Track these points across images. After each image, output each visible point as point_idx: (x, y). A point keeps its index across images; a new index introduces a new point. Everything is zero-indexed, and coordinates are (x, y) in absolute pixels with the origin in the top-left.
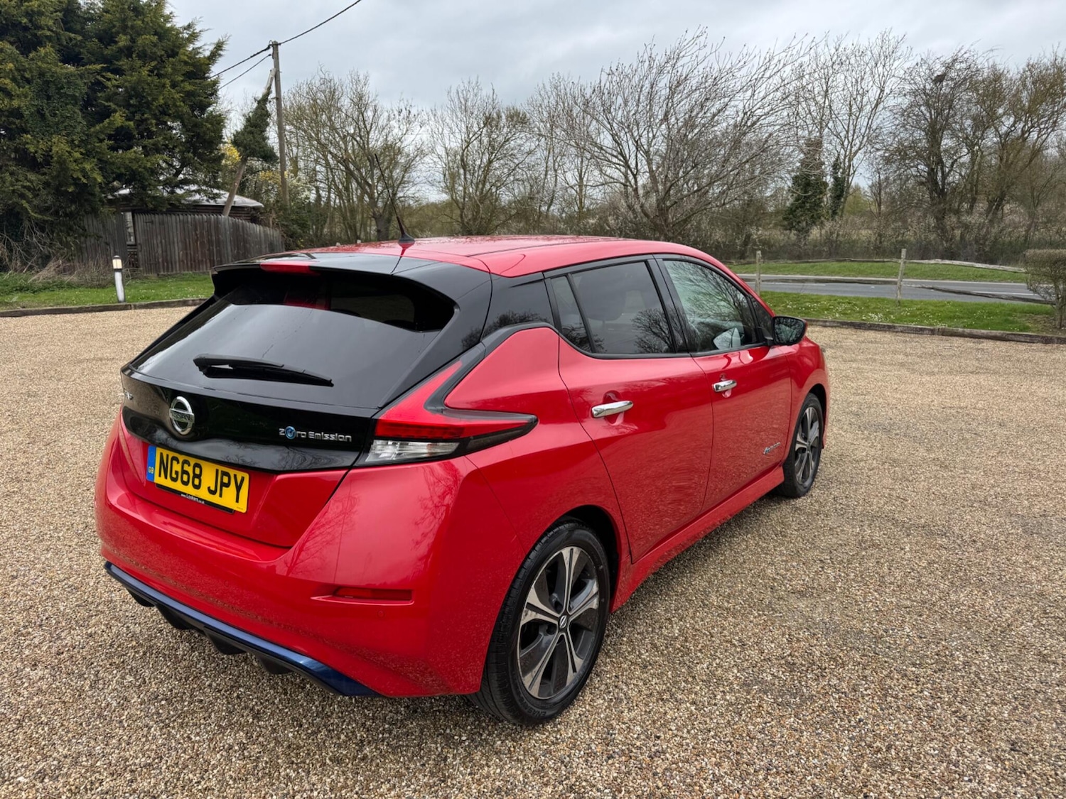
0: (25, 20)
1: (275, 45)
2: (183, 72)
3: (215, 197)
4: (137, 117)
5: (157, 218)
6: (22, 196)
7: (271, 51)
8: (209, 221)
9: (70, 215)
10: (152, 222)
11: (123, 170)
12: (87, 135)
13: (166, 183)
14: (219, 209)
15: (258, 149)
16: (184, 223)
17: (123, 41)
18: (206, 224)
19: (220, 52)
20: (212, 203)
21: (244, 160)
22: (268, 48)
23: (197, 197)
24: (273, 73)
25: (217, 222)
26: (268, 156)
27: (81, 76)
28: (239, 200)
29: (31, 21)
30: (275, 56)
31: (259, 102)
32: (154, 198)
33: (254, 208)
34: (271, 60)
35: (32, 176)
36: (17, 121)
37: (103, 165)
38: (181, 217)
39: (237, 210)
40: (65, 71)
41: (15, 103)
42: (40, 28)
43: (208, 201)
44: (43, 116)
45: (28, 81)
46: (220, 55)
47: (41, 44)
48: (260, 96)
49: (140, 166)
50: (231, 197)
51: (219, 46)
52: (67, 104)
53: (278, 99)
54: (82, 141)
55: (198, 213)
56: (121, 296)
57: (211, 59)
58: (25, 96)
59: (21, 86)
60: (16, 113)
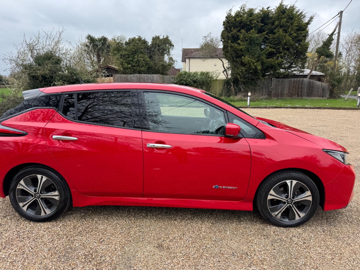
0: (248, 23)
1: (342, 12)
2: (295, 30)
3: (303, 72)
4: (277, 47)
5: (281, 80)
6: (239, 74)
7: (339, 15)
8: (299, 81)
10: (279, 81)
11: (269, 65)
12: (260, 55)
13: (285, 68)
14: (305, 76)
15: (324, 53)
16: (290, 81)
17: (277, 23)
18: (298, 82)
19: (312, 20)
20: (301, 74)
21: (319, 58)
22: (339, 14)
23: (295, 72)
24: (338, 23)
25: (303, 81)
26: (330, 56)
27: (261, 36)
28: (314, 73)
29: (250, 23)
30: (341, 17)
31: (330, 35)
32: (278, 73)
33: (321, 75)
34: (339, 18)
35: (243, 68)
36: (242, 53)
37: (263, 64)
38: (289, 79)
39: (312, 77)
40: (256, 36)
41: (241, 47)
42: (252, 24)
43: (299, 73)
44: (249, 50)
45: (247, 40)
46: (312, 21)
47: (252, 29)
48: (330, 33)
49: (274, 63)
50: (311, 72)
51: (311, 18)
52: (256, 46)
53: (339, 33)
54: (258, 57)
55: (296, 78)
56: (248, 104)
57: (308, 23)
58: (244, 45)
59: (244, 42)
60: (241, 50)
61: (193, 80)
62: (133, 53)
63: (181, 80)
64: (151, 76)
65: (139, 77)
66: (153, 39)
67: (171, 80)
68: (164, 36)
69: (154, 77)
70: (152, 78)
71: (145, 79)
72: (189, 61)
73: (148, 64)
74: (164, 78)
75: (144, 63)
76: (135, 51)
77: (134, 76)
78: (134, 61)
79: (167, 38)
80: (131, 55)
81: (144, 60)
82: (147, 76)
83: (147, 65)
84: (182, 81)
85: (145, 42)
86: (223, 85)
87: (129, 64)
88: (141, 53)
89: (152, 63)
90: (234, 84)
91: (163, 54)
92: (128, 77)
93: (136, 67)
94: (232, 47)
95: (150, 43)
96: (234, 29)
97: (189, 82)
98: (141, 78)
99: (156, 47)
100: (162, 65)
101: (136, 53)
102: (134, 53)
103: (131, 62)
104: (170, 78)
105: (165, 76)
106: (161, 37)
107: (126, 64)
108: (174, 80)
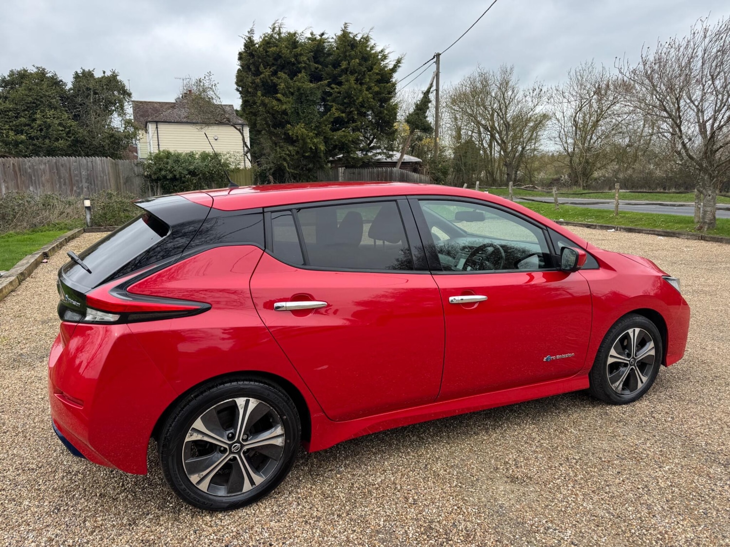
0: (293, 60)
1: (438, 56)
2: (375, 80)
3: (391, 156)
4: (348, 110)
5: (356, 171)
6: (285, 160)
7: (435, 60)
8: (386, 172)
9: (310, 170)
10: (354, 173)
11: (337, 143)
12: (319, 123)
13: (362, 150)
14: (394, 164)
15: (420, 124)
16: (372, 173)
17: (344, 65)
18: (384, 174)
19: (400, 65)
20: (389, 160)
21: (412, 132)
22: (434, 57)
23: (379, 157)
24: (435, 73)
25: (391, 172)
26: (427, 129)
27: (318, 88)
28: (407, 158)
29: (296, 60)
30: (438, 63)
31: (424, 94)
32: (354, 158)
33: (416, 163)
34: (435, 65)
35: (291, 148)
36: (286, 117)
37: (326, 140)
38: (370, 170)
39: (405, 165)
40: (309, 87)
41: (284, 107)
42: (300, 63)
43: (386, 159)
44: (298, 113)
45: (292, 94)
46: (399, 66)
47: (300, 72)
48: (425, 89)
49: (346, 140)
50: (402, 156)
51: (399, 61)
52: (310, 106)
53: (437, 90)
54: (316, 127)
55: (380, 167)
57: (394, 70)
58: (289, 102)
59: (287, 97)
60: (284, 112)
61: (188, 170)
62: (28, 107)
63: (161, 170)
64: (87, 162)
65: (56, 163)
66: (76, 76)
67: (136, 169)
68: (104, 72)
69: (96, 163)
70: (90, 164)
71: (72, 168)
72: (157, 128)
73: (73, 134)
74: (116, 165)
75: (62, 131)
76: (34, 103)
77: (42, 161)
78: (35, 125)
79: (114, 76)
80: (25, 110)
81: (60, 124)
82: (75, 162)
83: (70, 135)
84: (163, 173)
85: (55, 83)
86: (253, 180)
87: (18, 132)
88: (51, 106)
89: (82, 132)
90: (275, 178)
91: (107, 113)
92: (25, 164)
93: (40, 140)
94: (264, 104)
95: (69, 86)
96: (265, 68)
97: (180, 173)
98: (62, 166)
99: (89, 95)
100: (110, 137)
101: (37, 106)
102: (33, 107)
103: (27, 128)
104: (133, 164)
105: (120, 162)
106: (98, 74)
107: (11, 133)
108: (141, 169)
